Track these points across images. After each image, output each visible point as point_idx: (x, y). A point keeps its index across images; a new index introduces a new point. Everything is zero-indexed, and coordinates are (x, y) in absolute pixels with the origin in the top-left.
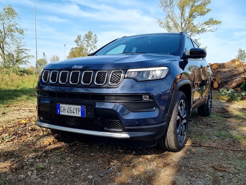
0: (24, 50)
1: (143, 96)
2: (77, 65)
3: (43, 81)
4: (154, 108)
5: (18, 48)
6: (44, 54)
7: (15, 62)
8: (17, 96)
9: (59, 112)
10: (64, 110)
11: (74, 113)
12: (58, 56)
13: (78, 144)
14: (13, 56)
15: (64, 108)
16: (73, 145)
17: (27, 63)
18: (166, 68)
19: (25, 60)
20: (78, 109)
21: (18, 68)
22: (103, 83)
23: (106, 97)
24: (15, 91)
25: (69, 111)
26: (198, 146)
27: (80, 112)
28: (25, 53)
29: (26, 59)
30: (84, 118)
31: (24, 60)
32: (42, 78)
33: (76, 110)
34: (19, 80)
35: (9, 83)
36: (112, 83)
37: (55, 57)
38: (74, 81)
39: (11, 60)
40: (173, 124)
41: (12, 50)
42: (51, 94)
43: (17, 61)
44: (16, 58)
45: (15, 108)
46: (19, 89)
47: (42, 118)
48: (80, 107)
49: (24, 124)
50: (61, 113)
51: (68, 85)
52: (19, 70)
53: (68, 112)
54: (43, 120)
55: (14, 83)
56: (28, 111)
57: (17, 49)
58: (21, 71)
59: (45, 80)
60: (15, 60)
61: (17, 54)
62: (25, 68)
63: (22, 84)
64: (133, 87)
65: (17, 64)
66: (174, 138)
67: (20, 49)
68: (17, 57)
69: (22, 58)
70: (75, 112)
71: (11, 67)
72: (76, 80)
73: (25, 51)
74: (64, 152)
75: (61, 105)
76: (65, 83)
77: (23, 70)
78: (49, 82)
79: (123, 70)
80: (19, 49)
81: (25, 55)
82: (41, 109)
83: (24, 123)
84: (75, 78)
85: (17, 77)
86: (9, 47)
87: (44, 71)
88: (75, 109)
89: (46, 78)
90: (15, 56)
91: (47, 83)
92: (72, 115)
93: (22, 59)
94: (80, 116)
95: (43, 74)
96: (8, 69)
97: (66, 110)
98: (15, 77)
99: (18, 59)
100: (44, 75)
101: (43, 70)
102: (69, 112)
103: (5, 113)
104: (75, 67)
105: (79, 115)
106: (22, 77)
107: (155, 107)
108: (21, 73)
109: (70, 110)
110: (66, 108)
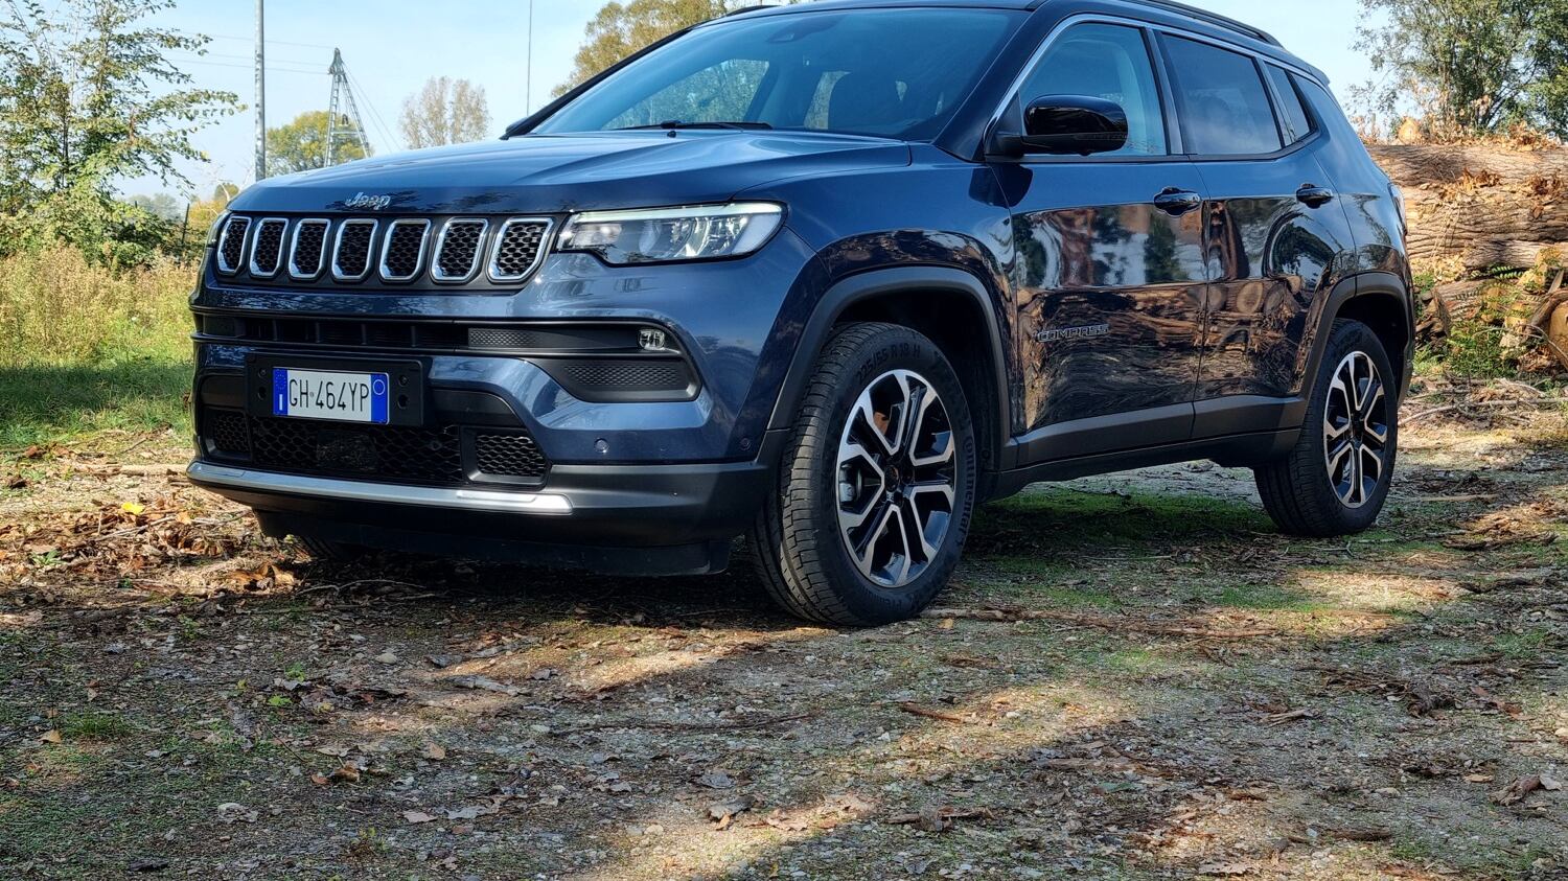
0: (156, 47)
1: (647, 333)
2: (371, 191)
3: (222, 265)
4: (690, 391)
5: (104, 23)
6: (337, 70)
7: (79, 153)
8: (96, 404)
9: (281, 408)
10: (304, 396)
11: (344, 406)
12: (474, 86)
13: (387, 588)
14: (61, 98)
15: (304, 386)
16: (359, 593)
17: (177, 159)
18: (776, 208)
19: (161, 129)
20: (359, 386)
21: (105, 200)
22: (463, 275)
23: (472, 332)
24: (79, 377)
25: (323, 397)
26: (999, 620)
27: (368, 402)
28: (165, 67)
29: (175, 123)
30: (383, 427)
31: (153, 129)
32: (219, 253)
33: (353, 393)
34: (110, 301)
35: (33, 325)
36: (503, 272)
37: (450, 97)
38: (351, 264)
39: (48, 131)
40: (806, 474)
41: (57, 42)
42: (255, 326)
43: (96, 141)
44: (87, 114)
45: (83, 467)
46: (105, 365)
47: (214, 447)
48: (366, 379)
49: (131, 521)
50: (293, 412)
51: (325, 282)
52: (115, 218)
53: (321, 404)
54: (219, 454)
55: (67, 325)
56: (158, 479)
57: (96, 34)
58: (127, 234)
59: (232, 262)
60: (77, 134)
61: (101, 80)
62: (160, 198)
63: (130, 335)
64: (579, 290)
65: (90, 166)
66: (817, 547)
67: (120, 40)
68: (98, 107)
69: (140, 119)
70: (349, 404)
71: (45, 196)
72: (357, 259)
73: (166, 52)
74: (311, 608)
75: (292, 374)
76: (313, 275)
77: (138, 219)
78: (248, 270)
79: (553, 215)
80: (116, 32)
81: (159, 89)
82: (208, 399)
83: (133, 518)
84: (354, 250)
85: (90, 276)
86: (31, 24)
87: (229, 222)
88: (347, 386)
89: (235, 255)
90: (80, 96)
91: (237, 274)
92: (337, 414)
93: (139, 127)
94: (369, 420)
95: (224, 235)
96: (22, 213)
97: (312, 395)
98: (77, 274)
99: (103, 123)
100: (226, 241)
101: (225, 214)
102: (325, 403)
103: (22, 485)
104: (360, 200)
105: (363, 414)
106: (133, 279)
107: (694, 382)
108: (126, 245)
109: (329, 394)
110: (313, 388)
